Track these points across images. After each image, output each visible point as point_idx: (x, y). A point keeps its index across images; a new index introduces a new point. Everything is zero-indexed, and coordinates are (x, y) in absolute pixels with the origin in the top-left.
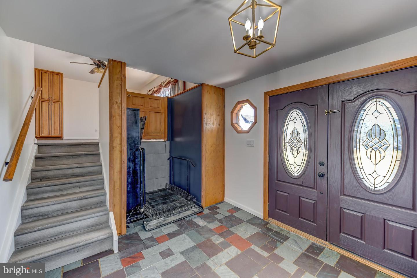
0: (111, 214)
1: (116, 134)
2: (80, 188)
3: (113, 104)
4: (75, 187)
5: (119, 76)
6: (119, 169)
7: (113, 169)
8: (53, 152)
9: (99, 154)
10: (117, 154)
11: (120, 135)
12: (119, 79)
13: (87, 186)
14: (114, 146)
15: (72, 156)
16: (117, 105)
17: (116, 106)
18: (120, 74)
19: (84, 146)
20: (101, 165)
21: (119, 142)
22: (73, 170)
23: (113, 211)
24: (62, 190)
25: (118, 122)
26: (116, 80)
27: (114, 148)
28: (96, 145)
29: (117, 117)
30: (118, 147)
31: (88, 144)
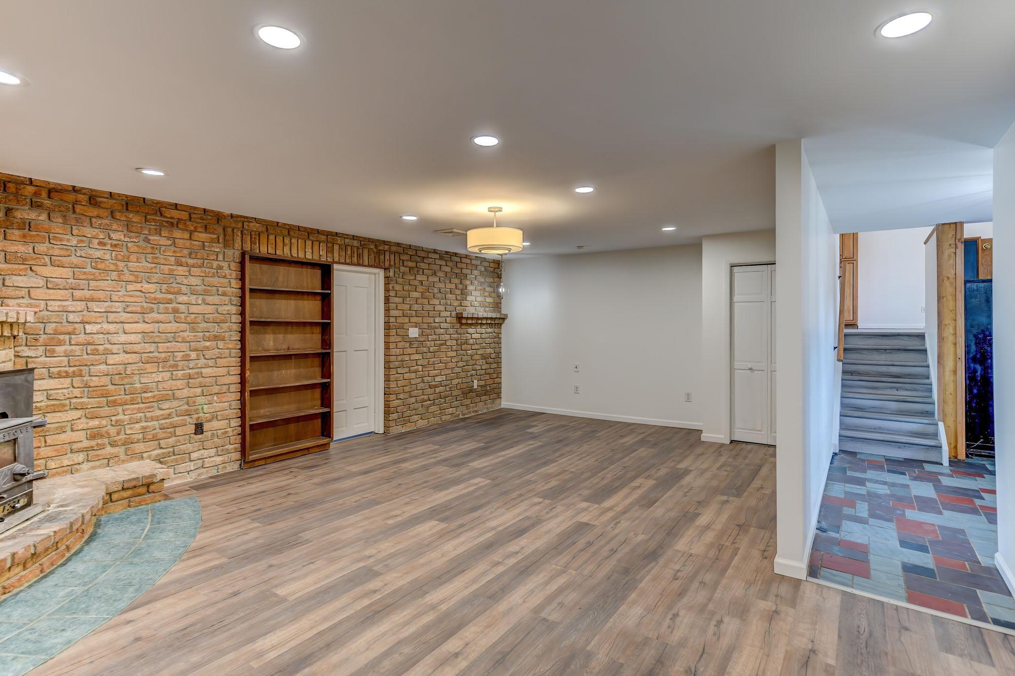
0: (941, 425)
1: (947, 320)
2: (897, 390)
3: (943, 281)
4: (892, 388)
5: (952, 242)
6: (952, 368)
7: (944, 368)
8: (860, 344)
9: (926, 351)
10: (949, 348)
11: (953, 322)
12: (952, 246)
13: (907, 390)
14: (944, 336)
15: (885, 350)
16: (949, 281)
17: (947, 283)
18: (954, 239)
19: (902, 337)
20: (928, 367)
21: (951, 331)
22: (888, 368)
23: (944, 421)
24: (876, 388)
25: (951, 304)
26: (948, 249)
27: (945, 339)
28: (921, 337)
29: (950, 298)
30: (951, 338)
31: (909, 334)
